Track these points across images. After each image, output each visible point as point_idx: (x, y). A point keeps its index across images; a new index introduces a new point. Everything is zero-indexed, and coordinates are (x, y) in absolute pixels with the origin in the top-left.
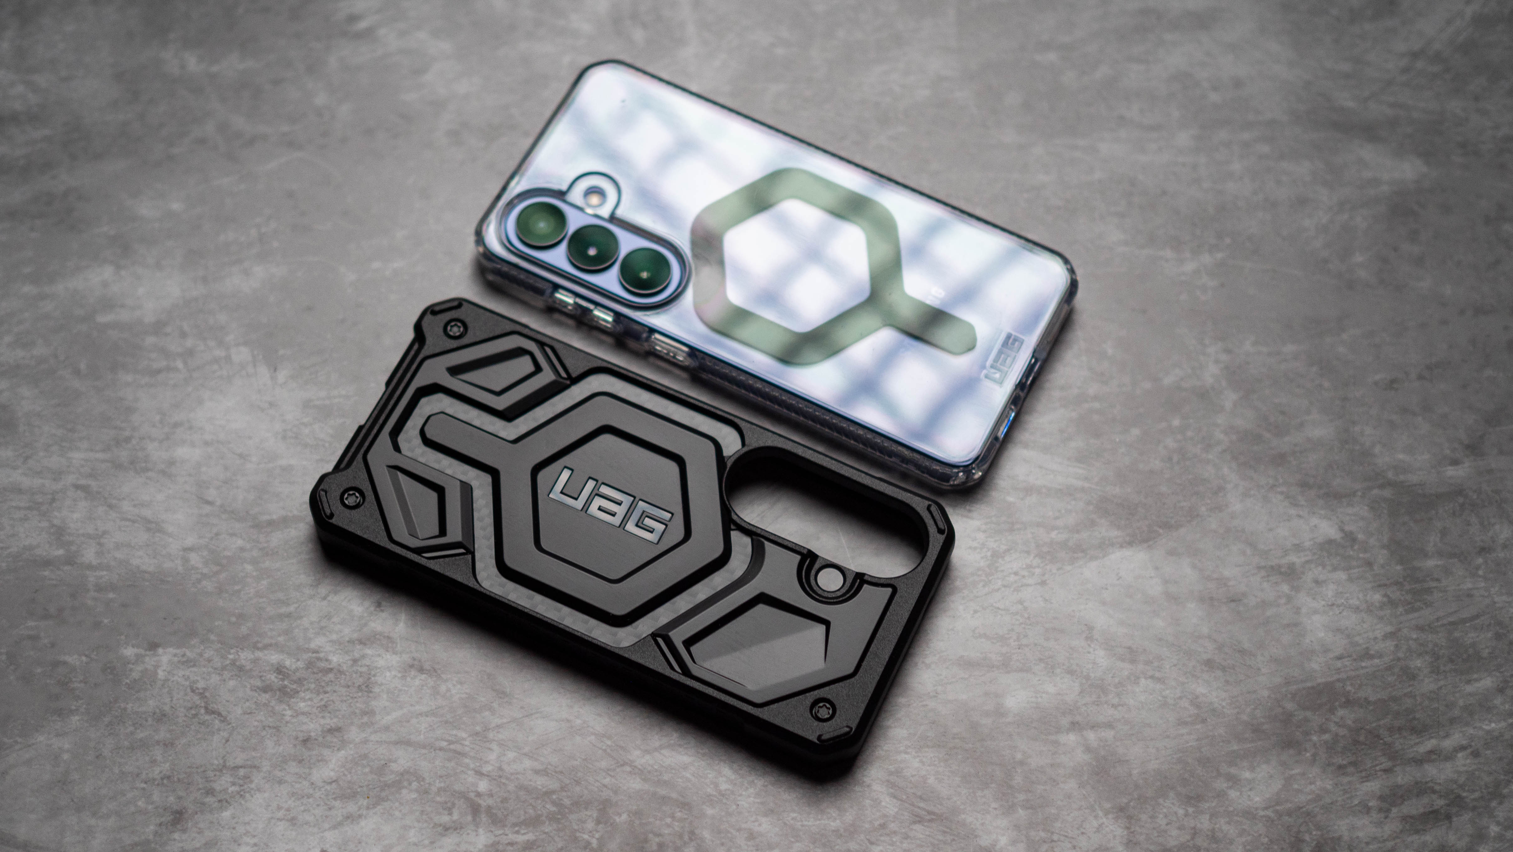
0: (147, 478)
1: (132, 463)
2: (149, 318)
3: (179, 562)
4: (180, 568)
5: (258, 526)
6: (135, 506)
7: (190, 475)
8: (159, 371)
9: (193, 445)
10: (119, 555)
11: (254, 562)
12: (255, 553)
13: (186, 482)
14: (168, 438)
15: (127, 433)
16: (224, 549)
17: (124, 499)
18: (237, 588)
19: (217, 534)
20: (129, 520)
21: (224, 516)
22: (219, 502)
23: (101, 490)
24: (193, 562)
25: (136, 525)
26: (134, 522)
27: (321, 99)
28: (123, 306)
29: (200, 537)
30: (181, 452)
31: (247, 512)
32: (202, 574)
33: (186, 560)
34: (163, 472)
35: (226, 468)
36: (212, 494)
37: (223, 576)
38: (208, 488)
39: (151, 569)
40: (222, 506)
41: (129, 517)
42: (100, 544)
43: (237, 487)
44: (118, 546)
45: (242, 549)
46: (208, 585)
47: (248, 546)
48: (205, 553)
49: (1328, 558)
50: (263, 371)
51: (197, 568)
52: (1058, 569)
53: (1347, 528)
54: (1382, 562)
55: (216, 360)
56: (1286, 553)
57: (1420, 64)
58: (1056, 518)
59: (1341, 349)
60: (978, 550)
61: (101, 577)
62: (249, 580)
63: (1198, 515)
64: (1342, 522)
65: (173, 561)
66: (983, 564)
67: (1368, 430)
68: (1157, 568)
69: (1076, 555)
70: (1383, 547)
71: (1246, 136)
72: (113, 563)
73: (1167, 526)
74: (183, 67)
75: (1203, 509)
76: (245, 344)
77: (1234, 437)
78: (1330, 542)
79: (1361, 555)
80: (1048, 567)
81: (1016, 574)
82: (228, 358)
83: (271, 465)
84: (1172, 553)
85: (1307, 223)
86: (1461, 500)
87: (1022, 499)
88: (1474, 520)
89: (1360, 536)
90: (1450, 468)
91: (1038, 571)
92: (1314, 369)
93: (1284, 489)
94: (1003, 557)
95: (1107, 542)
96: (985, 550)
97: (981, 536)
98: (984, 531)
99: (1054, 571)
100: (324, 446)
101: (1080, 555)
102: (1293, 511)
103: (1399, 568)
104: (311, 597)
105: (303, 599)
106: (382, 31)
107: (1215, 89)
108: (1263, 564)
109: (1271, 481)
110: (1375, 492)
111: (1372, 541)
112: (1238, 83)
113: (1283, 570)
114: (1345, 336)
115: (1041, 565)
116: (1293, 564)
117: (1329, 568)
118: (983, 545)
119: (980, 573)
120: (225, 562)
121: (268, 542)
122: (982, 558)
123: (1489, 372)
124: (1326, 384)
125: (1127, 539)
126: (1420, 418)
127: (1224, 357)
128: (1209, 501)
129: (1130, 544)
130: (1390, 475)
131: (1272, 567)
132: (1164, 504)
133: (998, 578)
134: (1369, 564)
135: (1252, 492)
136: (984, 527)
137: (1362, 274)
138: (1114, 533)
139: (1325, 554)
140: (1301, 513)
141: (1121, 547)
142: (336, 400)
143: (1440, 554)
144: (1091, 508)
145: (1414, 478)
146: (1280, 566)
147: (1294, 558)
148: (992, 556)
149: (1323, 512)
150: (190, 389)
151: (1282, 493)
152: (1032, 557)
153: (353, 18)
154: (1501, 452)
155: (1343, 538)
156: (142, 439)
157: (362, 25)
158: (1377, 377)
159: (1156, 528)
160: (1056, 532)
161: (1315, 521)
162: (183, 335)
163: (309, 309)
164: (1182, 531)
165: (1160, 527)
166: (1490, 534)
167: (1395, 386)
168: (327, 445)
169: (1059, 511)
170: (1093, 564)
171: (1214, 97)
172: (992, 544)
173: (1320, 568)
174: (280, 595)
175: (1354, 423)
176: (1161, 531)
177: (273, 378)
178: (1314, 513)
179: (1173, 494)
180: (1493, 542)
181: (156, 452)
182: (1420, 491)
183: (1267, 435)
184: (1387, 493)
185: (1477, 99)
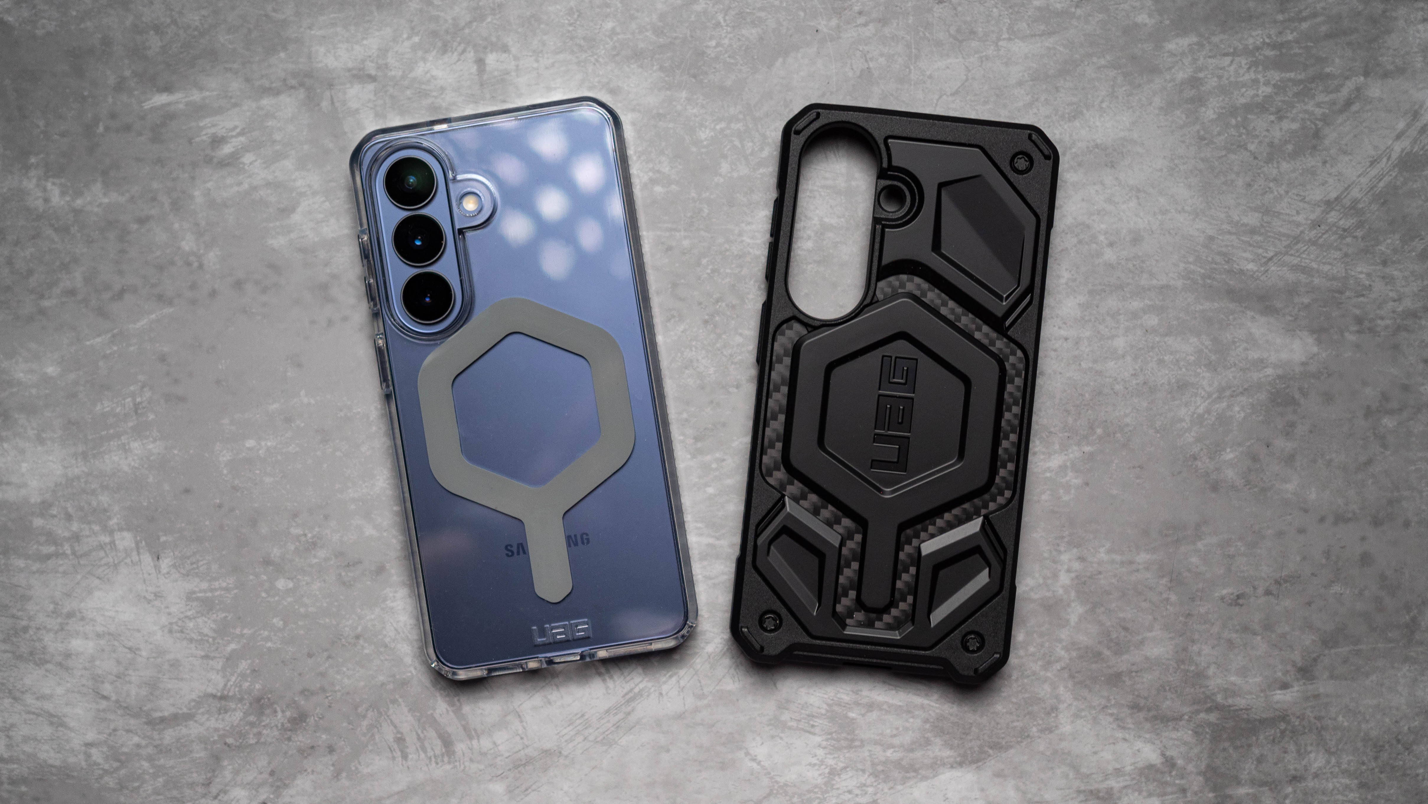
0: (47, 671)
1: (31, 653)
2: (35, 499)
3: (81, 757)
4: (83, 763)
5: (151, 723)
6: (37, 699)
7: (85, 669)
8: (48, 557)
9: (86, 637)
10: (28, 748)
11: (150, 759)
12: (150, 750)
13: (82, 676)
14: (62, 629)
15: (24, 623)
16: (122, 745)
17: (27, 691)
18: (136, 784)
19: (115, 730)
20: (34, 713)
21: (119, 712)
22: (114, 698)
23: (5, 681)
24: (94, 758)
25: (41, 719)
26: (38, 715)
27: (188, 244)
28: (9, 484)
29: (99, 733)
30: (77, 644)
31: (140, 708)
32: (103, 769)
33: (88, 756)
34: (60, 664)
35: (118, 662)
36: (107, 688)
37: (123, 772)
38: (103, 682)
39: (58, 763)
40: (117, 701)
41: (33, 710)
42: (8, 737)
43: (130, 683)
44: (26, 739)
45: (138, 746)
46: (110, 782)
47: (144, 743)
48: (105, 749)
49: (1146, 783)
50: (147, 559)
51: (99, 764)
52: (891, 788)
53: (1168, 753)
54: (1196, 788)
55: (101, 547)
56: (1106, 777)
57: (1333, 217)
58: (893, 736)
59: (1194, 560)
60: (817, 767)
61: (13, 770)
62: (147, 777)
63: (1028, 736)
64: (1165, 747)
65: (76, 756)
66: (820, 781)
67: (1206, 650)
68: (982, 790)
69: (908, 775)
70: (1199, 774)
71: (1136, 304)
72: (22, 757)
73: (997, 747)
74: (46, 200)
75: (1035, 729)
76: (128, 530)
77: (1074, 654)
78: (1151, 767)
79: (1177, 782)
80: (880, 786)
81: (850, 792)
82: (113, 543)
83: (159, 660)
84: (999, 775)
85: (1183, 412)
86: (1283, 726)
87: (863, 715)
88: (1292, 747)
89: (1180, 762)
90: (1279, 692)
91: (870, 790)
92: (1164, 581)
93: (1114, 711)
94: (839, 775)
95: (939, 762)
96: (823, 767)
97: (820, 753)
98: (824, 748)
99: (886, 790)
100: (208, 641)
101: (913, 774)
102: (1120, 735)
103: (1211, 795)
104: (204, 796)
105: (196, 797)
106: (248, 158)
107: (1111, 245)
108: (1083, 788)
109: (1103, 702)
110: (1202, 715)
111: (1190, 767)
112: (1136, 239)
113: (1101, 794)
114: (1200, 545)
115: (875, 784)
116: (1112, 788)
117: (1145, 794)
118: (822, 762)
119: (816, 790)
120: (123, 758)
121: (161, 739)
122: (820, 775)
123: (1337, 588)
124: (1173, 598)
125: (958, 759)
126: (1259, 638)
127: (1077, 565)
128: (1040, 722)
129: (961, 764)
130: (1219, 698)
131: (1091, 791)
132: (998, 724)
133: (833, 796)
134: (1184, 791)
135: (1083, 714)
136: (824, 743)
137: (1230, 474)
138: (947, 753)
139: (1143, 779)
140: (1127, 736)
141: (952, 767)
142: (217, 593)
143: (1253, 782)
144: (928, 726)
145: (1241, 702)
146: (1099, 791)
147: (1114, 783)
148: (829, 773)
149: (1147, 736)
150: (79, 577)
151: (1112, 715)
152: (866, 776)
153: (217, 141)
154: (1332, 677)
155: (1163, 763)
156: (38, 629)
157: (227, 149)
158: (1224, 592)
159: (986, 749)
160: (892, 750)
161: (1139, 744)
162: (69, 518)
163: (187, 491)
164: (1012, 751)
165: (991, 748)
166: (1304, 763)
167: (1241, 601)
168: (211, 640)
169: (897, 729)
170: (923, 785)
171: (1109, 255)
172: (830, 762)
173: (1136, 794)
174: (175, 793)
175: (1193, 641)
176: (991, 752)
177: (157, 568)
178: (1140, 737)
179: (1007, 713)
180: (1306, 770)
181: (52, 644)
182: (1245, 716)
183: (1107, 653)
184: (1213, 717)
185: (1384, 263)
